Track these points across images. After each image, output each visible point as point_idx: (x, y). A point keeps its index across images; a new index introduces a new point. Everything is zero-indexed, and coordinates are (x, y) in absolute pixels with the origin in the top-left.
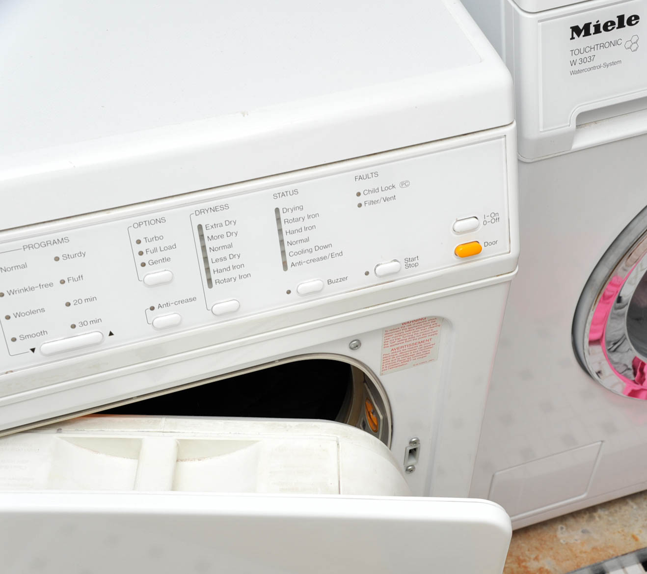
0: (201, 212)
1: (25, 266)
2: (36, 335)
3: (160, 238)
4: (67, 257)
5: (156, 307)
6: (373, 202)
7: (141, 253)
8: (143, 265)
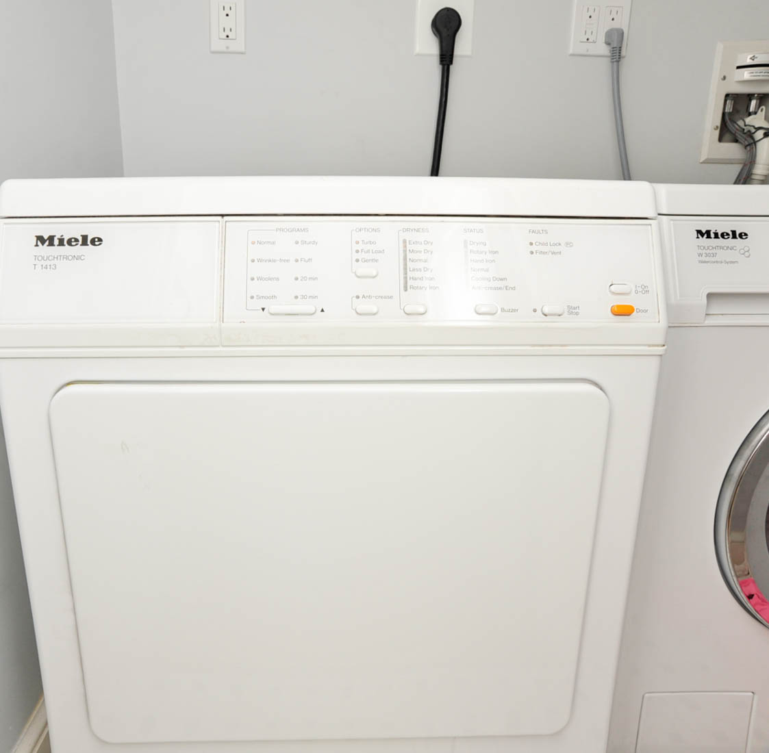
0: (408, 229)
1: (274, 243)
2: (268, 298)
3: (374, 243)
4: (304, 242)
5: (361, 296)
6: (542, 253)
7: (357, 251)
8: (357, 261)
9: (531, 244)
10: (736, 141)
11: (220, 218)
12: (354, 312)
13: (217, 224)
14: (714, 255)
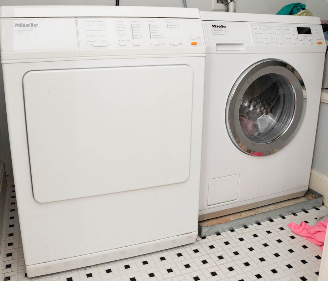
0: (132, 21)
1: (93, 25)
2: (93, 41)
3: (123, 25)
4: (102, 25)
5: (121, 41)
6: (171, 28)
7: (118, 28)
8: (119, 30)
9: (167, 25)
10: (223, 3)
11: (75, 18)
12: (119, 45)
13: (75, 20)
14: (217, 32)
